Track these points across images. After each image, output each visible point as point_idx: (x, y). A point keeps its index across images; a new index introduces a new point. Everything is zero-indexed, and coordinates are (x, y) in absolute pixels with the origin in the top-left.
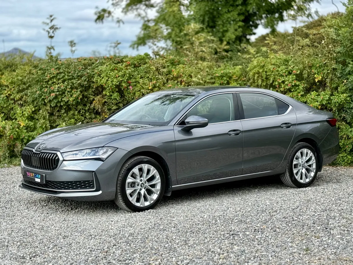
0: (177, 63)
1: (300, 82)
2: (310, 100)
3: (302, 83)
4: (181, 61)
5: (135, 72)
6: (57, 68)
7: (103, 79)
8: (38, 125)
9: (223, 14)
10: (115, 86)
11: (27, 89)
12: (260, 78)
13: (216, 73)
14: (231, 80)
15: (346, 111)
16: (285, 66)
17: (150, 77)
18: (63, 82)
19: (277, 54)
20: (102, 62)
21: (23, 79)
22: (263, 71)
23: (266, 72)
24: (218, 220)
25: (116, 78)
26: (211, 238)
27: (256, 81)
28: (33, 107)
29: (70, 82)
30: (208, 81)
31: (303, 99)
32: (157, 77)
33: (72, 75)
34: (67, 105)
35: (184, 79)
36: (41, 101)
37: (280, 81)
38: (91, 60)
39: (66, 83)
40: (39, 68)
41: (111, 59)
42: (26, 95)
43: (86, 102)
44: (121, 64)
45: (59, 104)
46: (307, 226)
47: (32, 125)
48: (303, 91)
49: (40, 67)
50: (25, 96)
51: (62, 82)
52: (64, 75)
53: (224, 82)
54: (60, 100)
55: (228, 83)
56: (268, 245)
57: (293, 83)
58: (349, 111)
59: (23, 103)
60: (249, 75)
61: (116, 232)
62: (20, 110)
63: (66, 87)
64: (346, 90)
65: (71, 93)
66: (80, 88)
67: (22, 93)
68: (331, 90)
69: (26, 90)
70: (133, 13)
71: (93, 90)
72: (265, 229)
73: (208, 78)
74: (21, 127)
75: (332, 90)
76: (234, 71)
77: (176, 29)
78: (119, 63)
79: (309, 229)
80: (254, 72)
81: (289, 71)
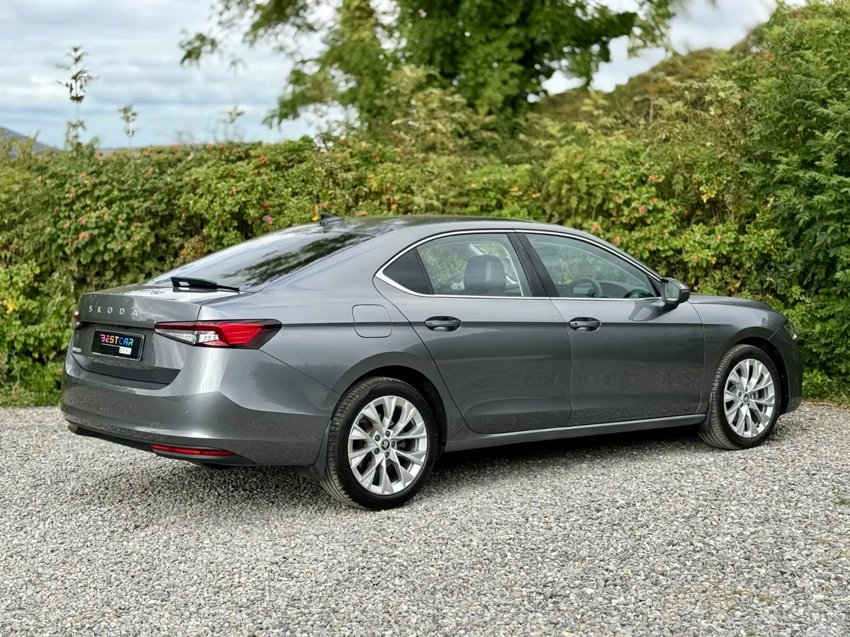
0: (378, 159)
1: (666, 203)
2: (691, 246)
3: (672, 205)
4: (387, 155)
5: (279, 180)
6: (92, 173)
7: (202, 200)
8: (50, 308)
9: (475, 46)
10: (229, 216)
11: (22, 222)
12: (575, 192)
13: (470, 182)
14: (505, 198)
15: (776, 269)
16: (630, 164)
17: (315, 192)
18: (109, 204)
19: (611, 136)
20: (202, 157)
21: (10, 199)
22: (580, 178)
23: (588, 179)
24: (509, 554)
25: (232, 195)
26: (498, 606)
27: (564, 201)
28: (37, 266)
29: (125, 204)
30: (452, 200)
31: (675, 243)
32: (330, 192)
33: (128, 189)
34: (119, 261)
35: (395, 198)
36: (55, 251)
37: (621, 201)
38: (173, 153)
39: (115, 207)
40: (50, 173)
41: (222, 151)
42: (20, 236)
43: (165, 252)
44: (246, 161)
45: (100, 258)
46: (733, 565)
47: (33, 309)
48: (673, 224)
49: (52, 169)
50: (16, 240)
51: (107, 206)
52: (110, 187)
53: (489, 203)
54: (101, 248)
55: (500, 206)
56: (648, 626)
57: (649, 204)
58: (781, 269)
59: (13, 255)
60: (547, 187)
61: (252, 593)
62: (6, 273)
63: (116, 217)
64: (775, 220)
65: (129, 232)
66: (149, 219)
67: (9, 231)
68: (737, 220)
69: (20, 226)
70: (268, 42)
71: (181, 224)
72: (630, 578)
73: (452, 193)
74: (8, 312)
75: (740, 220)
76: (514, 177)
77: (367, 79)
78: (240, 159)
79: (738, 575)
80: (561, 178)
81: (641, 178)
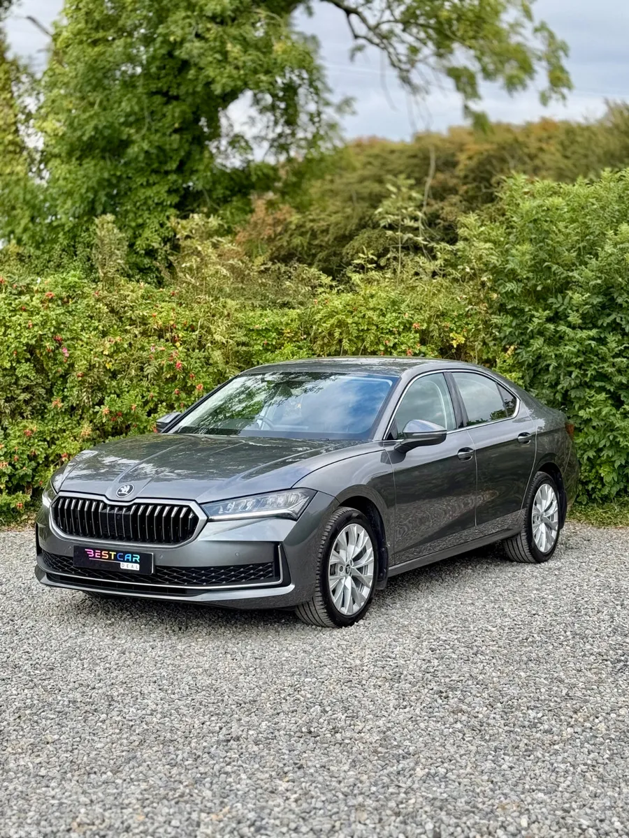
5: (67, 316)
9: (136, 189)
10: (24, 348)
12: (346, 336)
13: (253, 323)
16: (394, 312)
25: (29, 328)
27: (334, 343)
35: (180, 335)
37: (390, 345)
44: (28, 295)
53: (270, 342)
57: (415, 348)
64: (514, 365)
76: (287, 320)
78: (22, 293)
81: (406, 324)
